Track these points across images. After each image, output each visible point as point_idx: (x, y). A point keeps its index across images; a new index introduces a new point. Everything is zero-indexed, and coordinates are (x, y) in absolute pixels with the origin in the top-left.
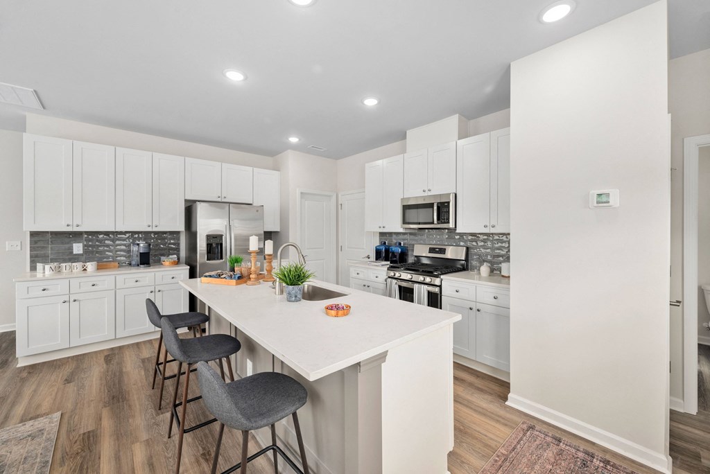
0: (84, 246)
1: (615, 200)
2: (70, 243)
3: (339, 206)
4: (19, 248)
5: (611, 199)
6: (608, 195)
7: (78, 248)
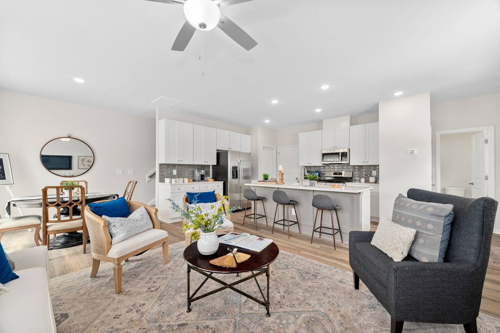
0: (177, 171)
1: (415, 152)
2: (172, 170)
3: (277, 153)
4: (133, 173)
5: (414, 152)
6: (413, 151)
7: (175, 172)
